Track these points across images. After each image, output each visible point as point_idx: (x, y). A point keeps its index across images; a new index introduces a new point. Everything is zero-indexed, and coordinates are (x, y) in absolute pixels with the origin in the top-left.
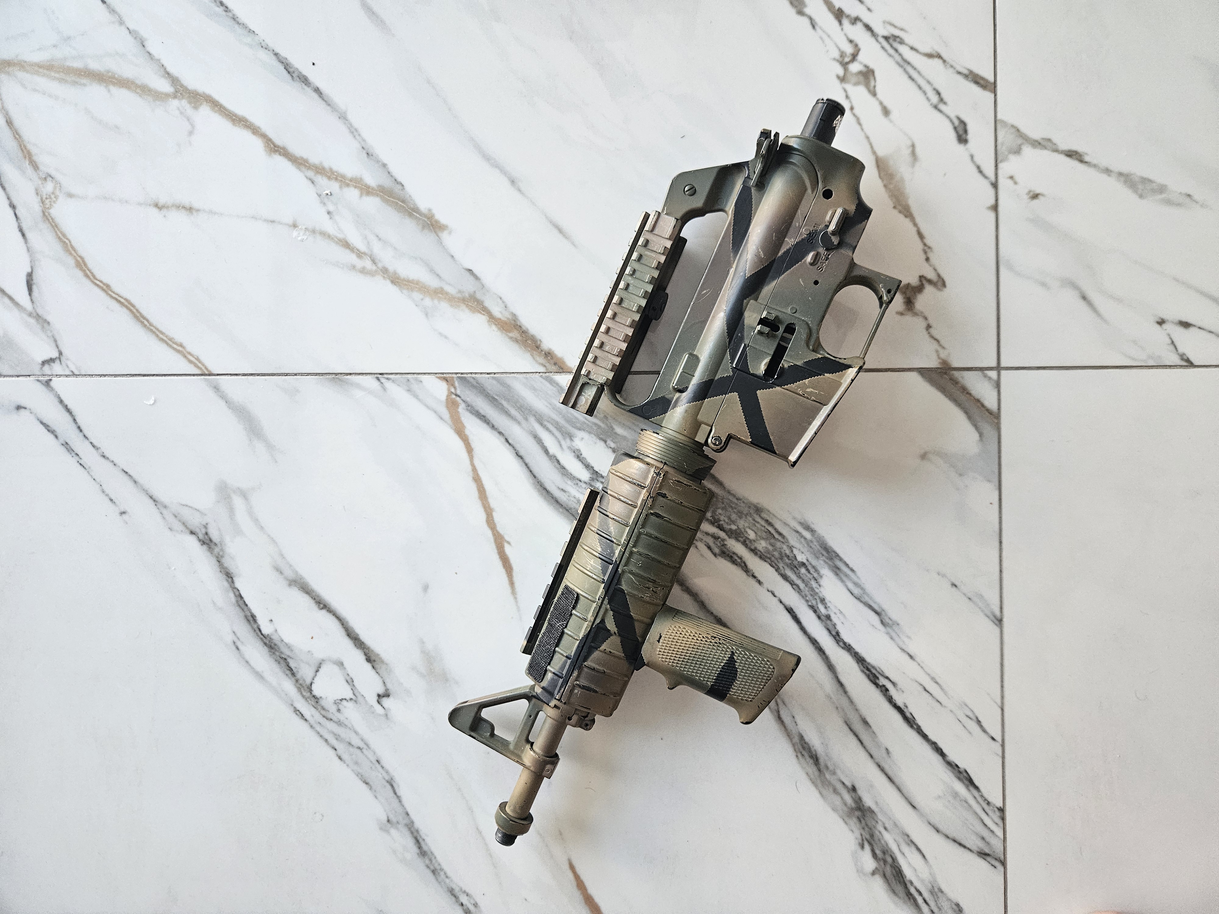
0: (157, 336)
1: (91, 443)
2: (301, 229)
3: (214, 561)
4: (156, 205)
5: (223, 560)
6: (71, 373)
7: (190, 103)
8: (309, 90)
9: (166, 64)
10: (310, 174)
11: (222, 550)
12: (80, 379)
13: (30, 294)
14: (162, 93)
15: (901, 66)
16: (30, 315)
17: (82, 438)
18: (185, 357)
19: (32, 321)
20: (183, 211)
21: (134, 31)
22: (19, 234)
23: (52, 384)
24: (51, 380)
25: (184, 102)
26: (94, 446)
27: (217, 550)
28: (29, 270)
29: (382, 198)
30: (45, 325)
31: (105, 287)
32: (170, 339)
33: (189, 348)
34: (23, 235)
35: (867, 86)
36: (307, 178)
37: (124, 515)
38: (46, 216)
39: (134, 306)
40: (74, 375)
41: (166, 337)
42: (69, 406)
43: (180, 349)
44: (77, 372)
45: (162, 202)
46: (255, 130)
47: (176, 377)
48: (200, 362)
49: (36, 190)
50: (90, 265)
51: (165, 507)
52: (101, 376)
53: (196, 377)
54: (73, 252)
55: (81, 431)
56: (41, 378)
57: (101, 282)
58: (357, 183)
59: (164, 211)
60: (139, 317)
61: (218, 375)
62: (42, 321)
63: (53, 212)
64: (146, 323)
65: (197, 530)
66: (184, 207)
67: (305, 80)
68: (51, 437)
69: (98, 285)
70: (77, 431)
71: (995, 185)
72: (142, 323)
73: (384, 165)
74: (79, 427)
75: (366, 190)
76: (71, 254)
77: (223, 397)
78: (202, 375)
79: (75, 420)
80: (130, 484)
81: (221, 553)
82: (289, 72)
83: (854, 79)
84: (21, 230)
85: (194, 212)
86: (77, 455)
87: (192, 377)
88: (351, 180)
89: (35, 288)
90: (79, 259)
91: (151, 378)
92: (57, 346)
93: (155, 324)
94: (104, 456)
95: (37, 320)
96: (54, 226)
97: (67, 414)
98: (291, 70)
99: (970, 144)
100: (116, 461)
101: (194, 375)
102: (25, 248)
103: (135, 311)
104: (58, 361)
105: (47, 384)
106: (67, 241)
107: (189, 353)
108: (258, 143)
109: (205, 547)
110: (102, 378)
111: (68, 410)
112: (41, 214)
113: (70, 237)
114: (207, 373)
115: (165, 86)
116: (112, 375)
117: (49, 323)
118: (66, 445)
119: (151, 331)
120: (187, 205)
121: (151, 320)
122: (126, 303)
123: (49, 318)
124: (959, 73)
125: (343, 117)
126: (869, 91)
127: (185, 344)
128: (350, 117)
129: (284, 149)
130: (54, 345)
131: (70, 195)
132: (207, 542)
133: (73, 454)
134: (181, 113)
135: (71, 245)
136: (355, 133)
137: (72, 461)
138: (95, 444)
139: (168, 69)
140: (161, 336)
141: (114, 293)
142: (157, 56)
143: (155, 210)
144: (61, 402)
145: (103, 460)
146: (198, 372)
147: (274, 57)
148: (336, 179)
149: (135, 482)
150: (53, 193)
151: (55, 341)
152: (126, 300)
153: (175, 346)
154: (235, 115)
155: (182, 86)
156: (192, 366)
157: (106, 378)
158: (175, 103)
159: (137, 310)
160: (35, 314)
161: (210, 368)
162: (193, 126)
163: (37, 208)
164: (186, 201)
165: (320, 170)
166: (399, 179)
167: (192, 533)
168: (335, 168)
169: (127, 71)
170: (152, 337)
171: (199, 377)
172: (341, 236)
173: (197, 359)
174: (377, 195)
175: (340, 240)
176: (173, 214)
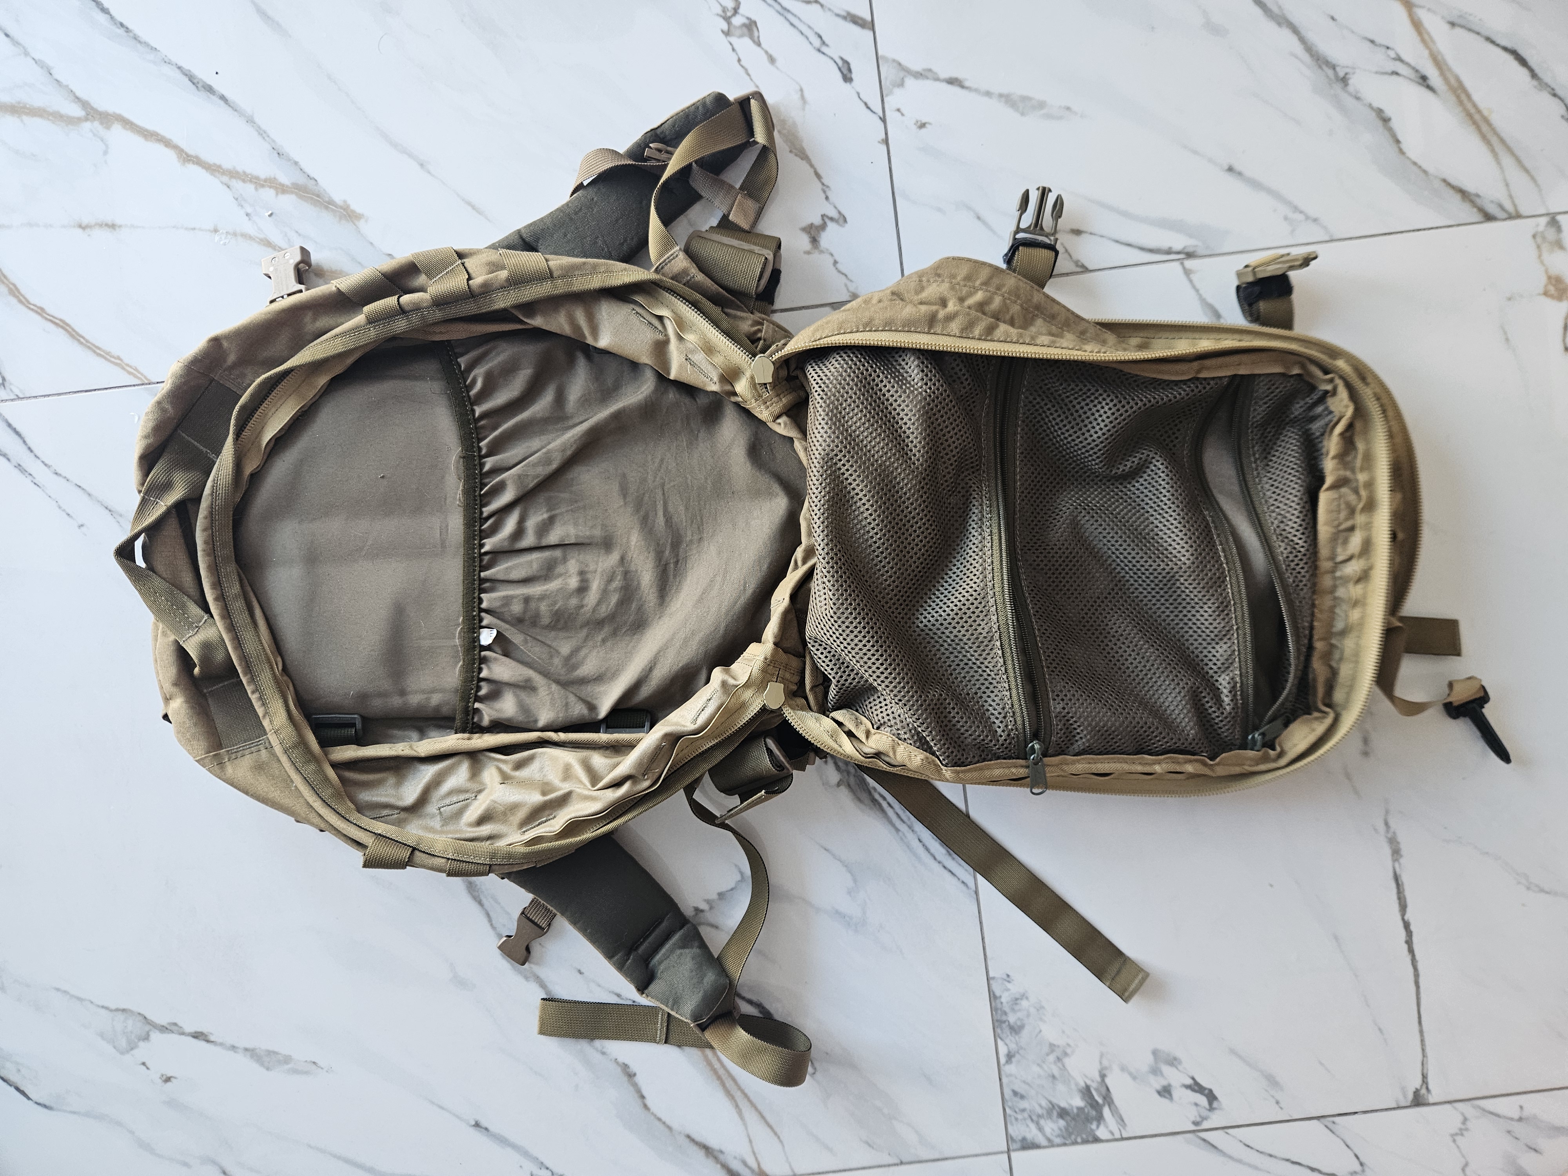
0: (95, 352)
1: (43, 462)
2: (223, 233)
4: (80, 226)
6: (15, 397)
7: (102, 123)
8: (215, 98)
9: (74, 90)
10: (225, 179)
12: (24, 402)
14: (74, 118)
15: (782, 15)
17: (34, 458)
18: (123, 369)
20: (106, 228)
21: (39, 60)
25: (96, 124)
26: (46, 465)
29: (297, 194)
31: (39, 311)
32: (108, 353)
33: (126, 360)
35: (751, 37)
36: (222, 183)
37: (82, 527)
39: (68, 325)
40: (19, 398)
41: (104, 351)
42: (19, 429)
43: (117, 361)
44: (21, 396)
45: (85, 222)
46: (167, 143)
47: (117, 390)
48: (139, 372)
50: (23, 291)
51: (121, 515)
52: (45, 396)
53: (136, 387)
54: (5, 280)
55: (32, 451)
57: (35, 305)
58: (271, 183)
59: (88, 231)
60: (74, 335)
61: (157, 382)
64: (82, 340)
66: (107, 225)
67: (209, 89)
68: (4, 460)
69: (32, 310)
70: (28, 452)
71: (883, 120)
72: (78, 340)
73: (296, 163)
74: (29, 448)
75: (281, 189)
76: (3, 282)
78: (141, 384)
79: (24, 442)
80: (85, 497)
82: (194, 83)
83: (738, 32)
85: (117, 229)
86: (30, 475)
87: (133, 388)
88: (266, 180)
90: (11, 286)
91: (93, 392)
93: (91, 340)
94: (56, 473)
97: (16, 437)
98: (195, 81)
99: (855, 83)
100: (68, 476)
101: (133, 385)
103: (70, 329)
104: (2, 387)
107: (128, 365)
108: (170, 155)
110: (46, 398)
111: (17, 433)
114: (145, 381)
115: (76, 111)
116: (55, 394)
118: (19, 466)
119: (89, 348)
120: (110, 223)
121: (87, 337)
122: (61, 324)
124: (838, 15)
125: (250, 121)
126: (754, 41)
127: (122, 357)
128: (256, 120)
129: (197, 157)
133: (26, 474)
134: (95, 135)
135: (3, 274)
136: (264, 135)
137: (27, 482)
138: (47, 462)
139: (78, 94)
140: (98, 351)
141: (48, 314)
142: (65, 83)
143: (80, 231)
144: (10, 425)
145: (55, 476)
146: (137, 381)
147: (178, 71)
148: (251, 181)
149: (89, 495)
152: (61, 320)
153: (113, 360)
154: (147, 130)
155: (92, 108)
156: (131, 376)
157: (50, 398)
158: (87, 125)
159: (73, 329)
161: (147, 377)
162: (107, 146)
164: (108, 218)
165: (234, 174)
166: (312, 175)
168: (248, 171)
169: (37, 101)
170: (89, 353)
171: (140, 387)
172: (262, 236)
173: (136, 370)
174: (292, 193)
175: (261, 240)
176: (97, 233)
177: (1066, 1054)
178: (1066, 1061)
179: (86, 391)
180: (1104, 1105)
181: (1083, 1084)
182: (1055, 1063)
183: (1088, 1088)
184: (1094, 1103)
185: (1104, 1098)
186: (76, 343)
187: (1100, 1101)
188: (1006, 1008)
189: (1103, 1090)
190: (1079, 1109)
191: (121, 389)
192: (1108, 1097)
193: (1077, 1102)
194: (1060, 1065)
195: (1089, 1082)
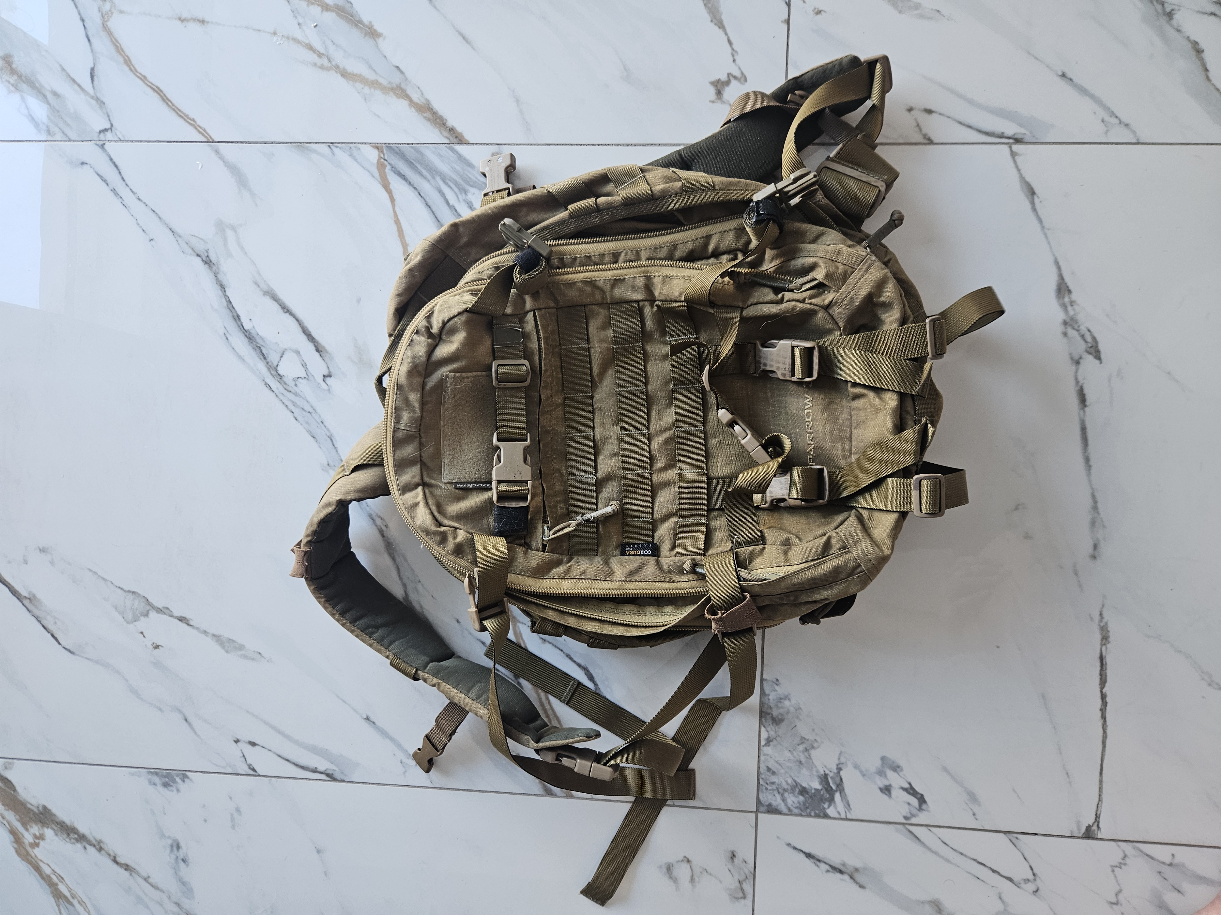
0: (177, 113)
1: (131, 189)
2: (279, 36)
3: (212, 276)
4: (180, 19)
5: (219, 276)
6: (118, 139)
11: (218, 268)
12: (124, 143)
13: (92, 83)
16: (92, 98)
17: (124, 185)
18: (196, 128)
19: (93, 102)
20: (198, 23)
22: (86, 40)
23: (106, 147)
24: (104, 144)
26: (133, 192)
27: (214, 268)
28: (92, 66)
29: (337, 14)
30: (102, 105)
31: (143, 78)
32: (187, 116)
33: (199, 123)
34: (89, 40)
37: (152, 241)
38: (105, 28)
39: (161, 91)
40: (120, 140)
41: (184, 114)
42: (117, 163)
43: (192, 122)
44: (122, 139)
45: (184, 17)
47: (189, 143)
48: (206, 132)
49: (99, 8)
50: (133, 62)
51: (180, 236)
52: (138, 141)
53: (203, 144)
54: (122, 53)
55: (124, 181)
56: (98, 143)
57: (140, 74)
58: (320, 2)
59: (185, 23)
60: (165, 99)
61: (218, 142)
62: (101, 103)
63: (109, 24)
64: (170, 103)
65: (202, 254)
66: (199, 20)
68: (104, 184)
69: (138, 76)
70: (121, 181)
71: (788, 4)
72: (167, 104)
74: (123, 178)
75: (326, 7)
76: (121, 54)
77: (222, 158)
78: (208, 142)
79: (120, 173)
80: (157, 219)
81: (217, 271)
84: (87, 37)
85: (206, 24)
86: (121, 198)
87: (201, 144)
89: (95, 78)
90: (126, 58)
91: (173, 143)
92: (110, 120)
93: (176, 104)
94: (139, 199)
95: (97, 101)
96: (110, 34)
97: (115, 168)
100: (147, 203)
101: (202, 142)
102: (90, 50)
103: (162, 95)
104: (110, 131)
105: (102, 146)
106: (118, 45)
107: (199, 126)
109: (207, 266)
110: (139, 143)
111: (116, 166)
112: (102, 26)
113: (120, 42)
114: (211, 140)
116: (146, 141)
117: (104, 103)
118: (114, 190)
119: (174, 110)
120: (201, 19)
121: (173, 102)
122: (157, 89)
123: (105, 100)
127: (196, 119)
130: (107, 119)
131: (121, 12)
132: (208, 262)
133: (118, 197)
135: (121, 47)
137: (118, 202)
138: (133, 190)
140: (180, 113)
141: (148, 81)
143: (180, 22)
144: (111, 159)
145: (138, 201)
146: (205, 139)
149: (160, 218)
150: (110, 11)
151: (108, 116)
152: (157, 87)
153: (189, 121)
156: (200, 135)
157: (142, 143)
159: (164, 94)
160: (95, 97)
161: (213, 137)
163: (99, 21)
164: (200, 16)
167: (198, 255)
170: (174, 114)
171: (205, 144)
172: (307, 42)
173: (205, 130)
174: (333, 11)
175: (306, 44)
176: (191, 25)
177: (813, 747)
178: (813, 752)
179: (168, 142)
180: (836, 791)
181: (823, 773)
182: (803, 752)
183: (826, 775)
184: (829, 789)
185: (838, 786)
186: (165, 105)
187: (834, 787)
188: (772, 704)
189: (838, 779)
190: (816, 790)
191: (192, 144)
192: (840, 785)
193: (816, 785)
194: (806, 754)
195: (827, 772)
